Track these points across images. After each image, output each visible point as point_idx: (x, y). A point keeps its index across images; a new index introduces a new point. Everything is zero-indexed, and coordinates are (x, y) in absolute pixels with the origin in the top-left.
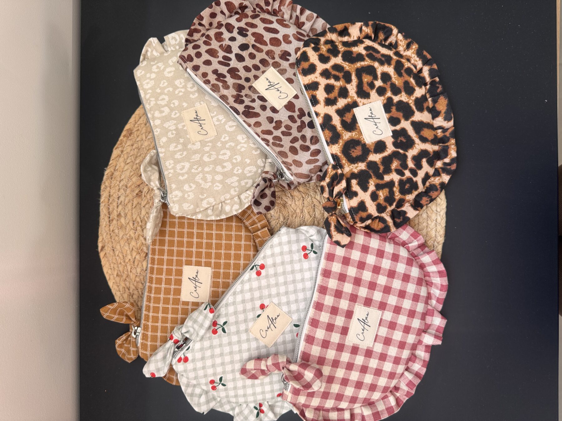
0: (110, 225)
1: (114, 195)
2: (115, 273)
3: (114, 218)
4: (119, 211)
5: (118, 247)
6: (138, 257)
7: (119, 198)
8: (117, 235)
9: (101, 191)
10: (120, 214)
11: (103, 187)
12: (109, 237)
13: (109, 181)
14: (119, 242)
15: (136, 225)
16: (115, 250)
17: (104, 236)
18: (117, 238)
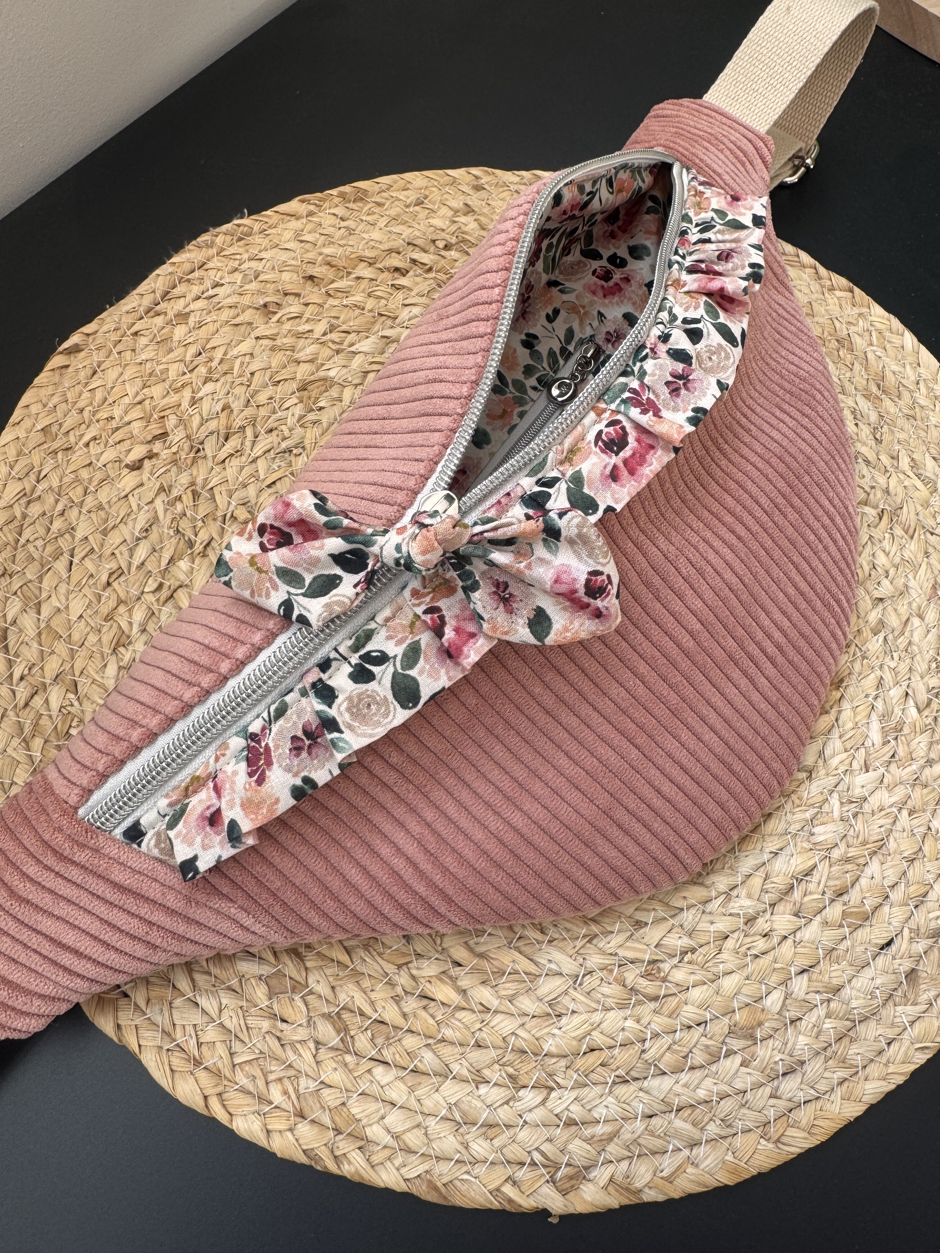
0: (142, 318)
1: (212, 273)
2: (46, 422)
3: (165, 314)
4: (192, 307)
5: (112, 374)
6: (136, 427)
7: (217, 285)
8: (133, 350)
9: (194, 242)
10: (188, 315)
11: (204, 238)
12: (114, 337)
13: (228, 238)
14: (126, 365)
15: (203, 358)
16: (100, 374)
17: (105, 328)
18: (128, 355)
